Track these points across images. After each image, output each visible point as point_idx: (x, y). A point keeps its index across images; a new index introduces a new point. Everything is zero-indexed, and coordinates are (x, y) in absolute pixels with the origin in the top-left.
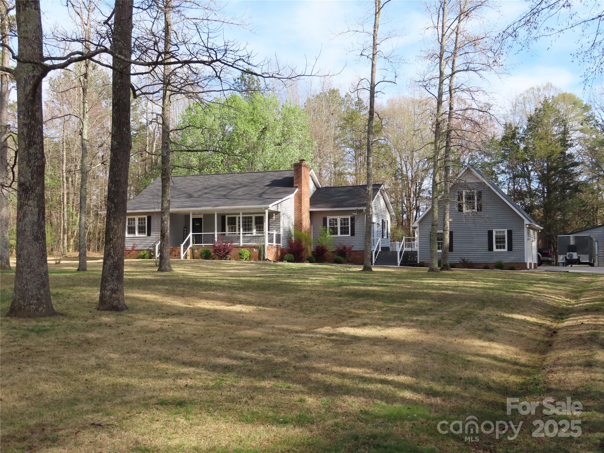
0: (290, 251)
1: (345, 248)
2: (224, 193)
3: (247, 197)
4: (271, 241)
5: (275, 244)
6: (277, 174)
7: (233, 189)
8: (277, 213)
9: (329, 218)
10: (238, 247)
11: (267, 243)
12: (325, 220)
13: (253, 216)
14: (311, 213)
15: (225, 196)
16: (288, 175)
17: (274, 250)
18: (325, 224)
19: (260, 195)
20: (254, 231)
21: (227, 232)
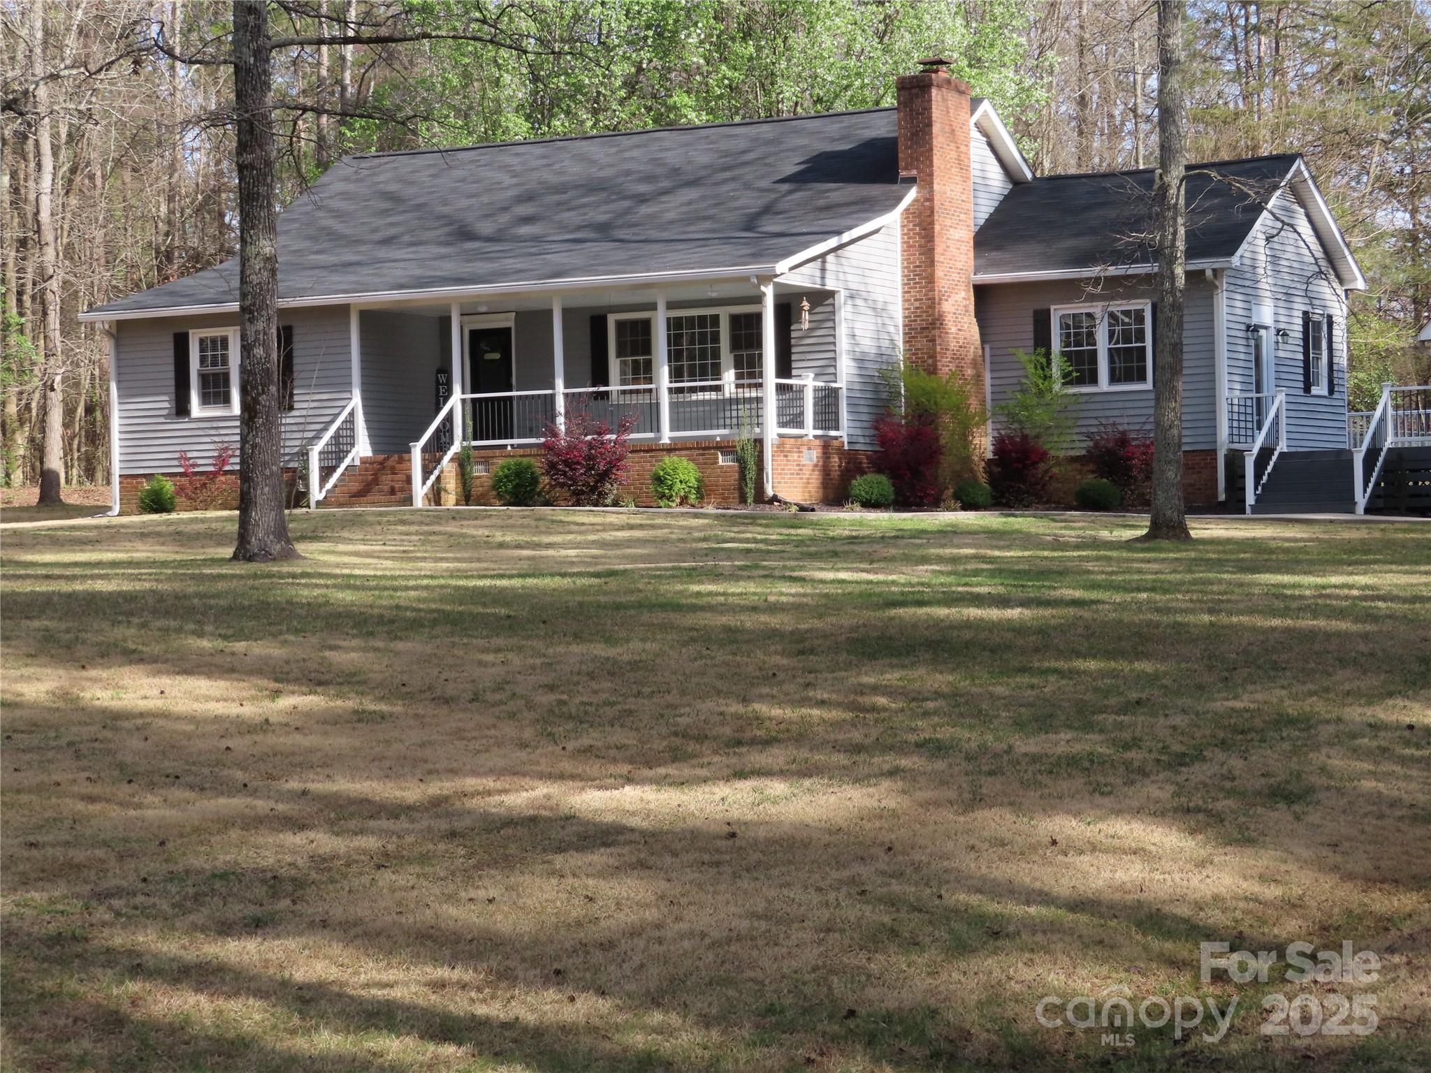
0: (881, 463)
1: (1123, 441)
2: (600, 216)
3: (696, 231)
4: (791, 418)
5: (810, 430)
6: (833, 128)
7: (642, 199)
8: (821, 298)
9: (1058, 312)
10: (653, 449)
11: (772, 430)
12: (1042, 321)
13: (724, 313)
14: (982, 293)
15: (604, 230)
16: (882, 127)
17: (812, 456)
18: (1042, 338)
19: (750, 223)
20: (729, 376)
21: (614, 387)
